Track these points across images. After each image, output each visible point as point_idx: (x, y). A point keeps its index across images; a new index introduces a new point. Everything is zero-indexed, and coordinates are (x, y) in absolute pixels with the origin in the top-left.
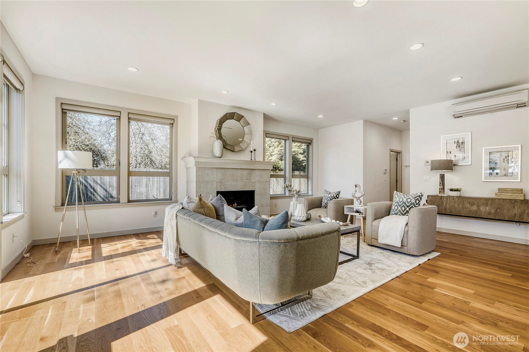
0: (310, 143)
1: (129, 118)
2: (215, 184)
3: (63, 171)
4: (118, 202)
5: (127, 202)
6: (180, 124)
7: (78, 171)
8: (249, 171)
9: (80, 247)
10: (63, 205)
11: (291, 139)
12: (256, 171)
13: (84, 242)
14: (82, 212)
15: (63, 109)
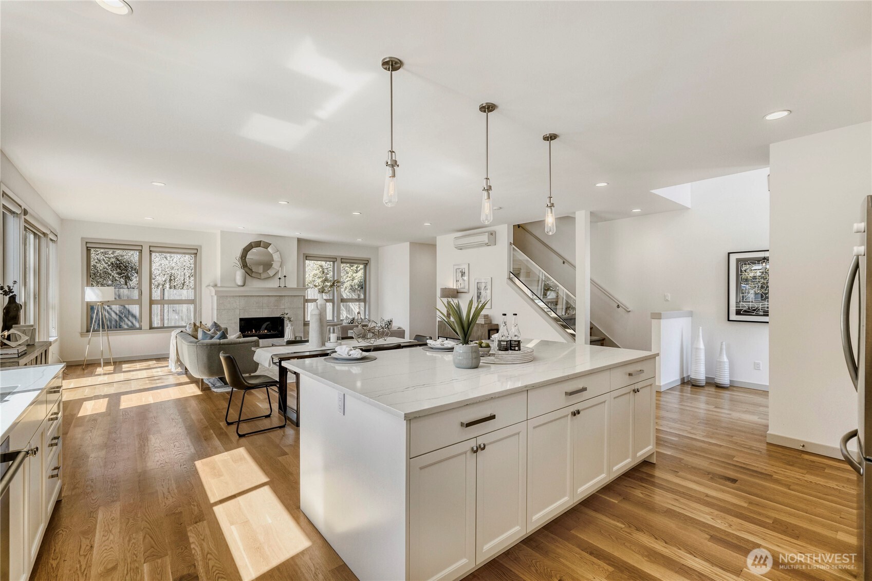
0: (367, 264)
1: (150, 251)
2: (237, 311)
3: (87, 303)
4: (140, 328)
5: (149, 328)
6: (204, 254)
7: (103, 303)
8: (278, 297)
9: (104, 366)
10: (88, 331)
11: (339, 260)
12: (286, 297)
13: (107, 363)
14: (106, 338)
15: (87, 247)
